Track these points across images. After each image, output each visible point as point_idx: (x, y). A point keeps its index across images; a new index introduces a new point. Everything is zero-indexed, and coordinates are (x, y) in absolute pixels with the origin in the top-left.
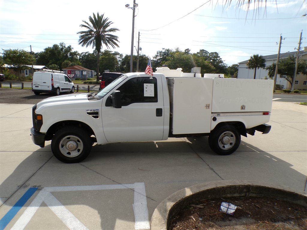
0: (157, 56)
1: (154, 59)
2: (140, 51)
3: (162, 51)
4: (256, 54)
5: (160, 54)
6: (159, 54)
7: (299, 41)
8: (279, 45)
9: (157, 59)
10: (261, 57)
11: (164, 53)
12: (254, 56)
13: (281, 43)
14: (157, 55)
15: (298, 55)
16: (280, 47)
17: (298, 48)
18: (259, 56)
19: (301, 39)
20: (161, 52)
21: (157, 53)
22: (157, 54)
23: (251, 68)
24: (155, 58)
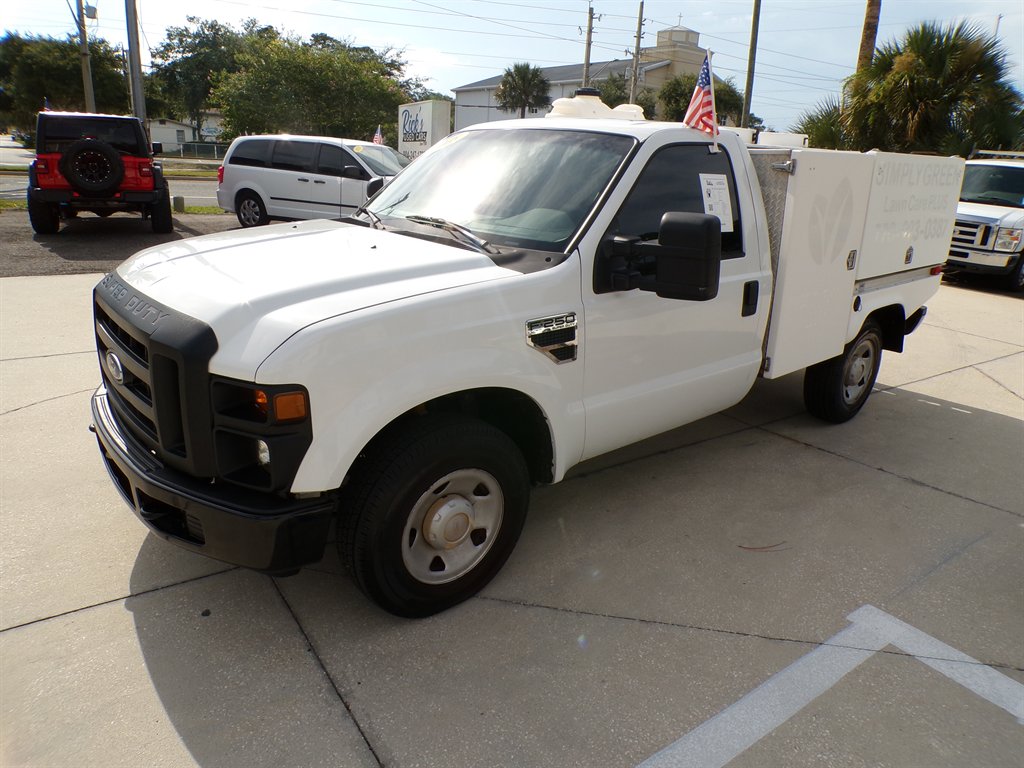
0: (168, 48)
1: (159, 61)
2: (87, 21)
3: (186, 30)
4: (521, 62)
5: (181, 41)
6: (176, 41)
7: (637, 30)
8: (585, 36)
9: (170, 61)
10: (536, 72)
11: (197, 35)
12: (517, 67)
13: (590, 31)
14: (168, 45)
15: (635, 73)
16: (589, 44)
17: (634, 51)
18: (532, 67)
19: (641, 24)
20: (182, 34)
21: (170, 36)
22: (168, 41)
23: (510, 110)
24: (162, 57)
